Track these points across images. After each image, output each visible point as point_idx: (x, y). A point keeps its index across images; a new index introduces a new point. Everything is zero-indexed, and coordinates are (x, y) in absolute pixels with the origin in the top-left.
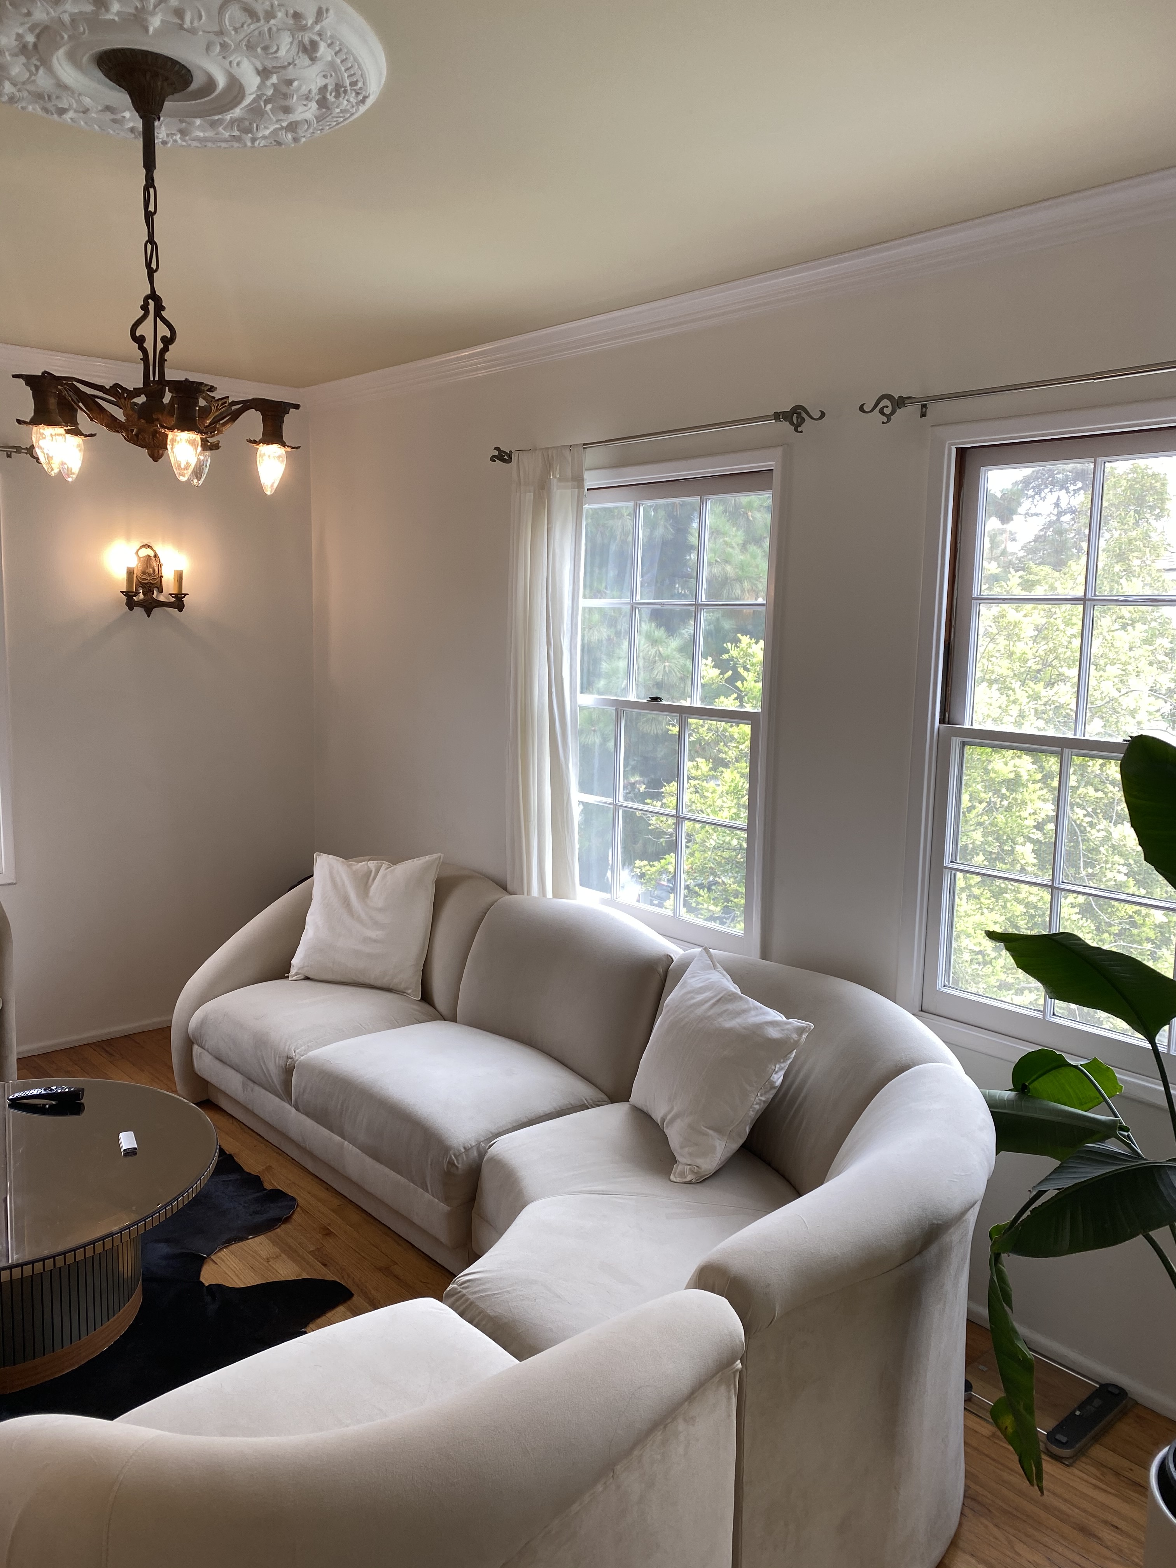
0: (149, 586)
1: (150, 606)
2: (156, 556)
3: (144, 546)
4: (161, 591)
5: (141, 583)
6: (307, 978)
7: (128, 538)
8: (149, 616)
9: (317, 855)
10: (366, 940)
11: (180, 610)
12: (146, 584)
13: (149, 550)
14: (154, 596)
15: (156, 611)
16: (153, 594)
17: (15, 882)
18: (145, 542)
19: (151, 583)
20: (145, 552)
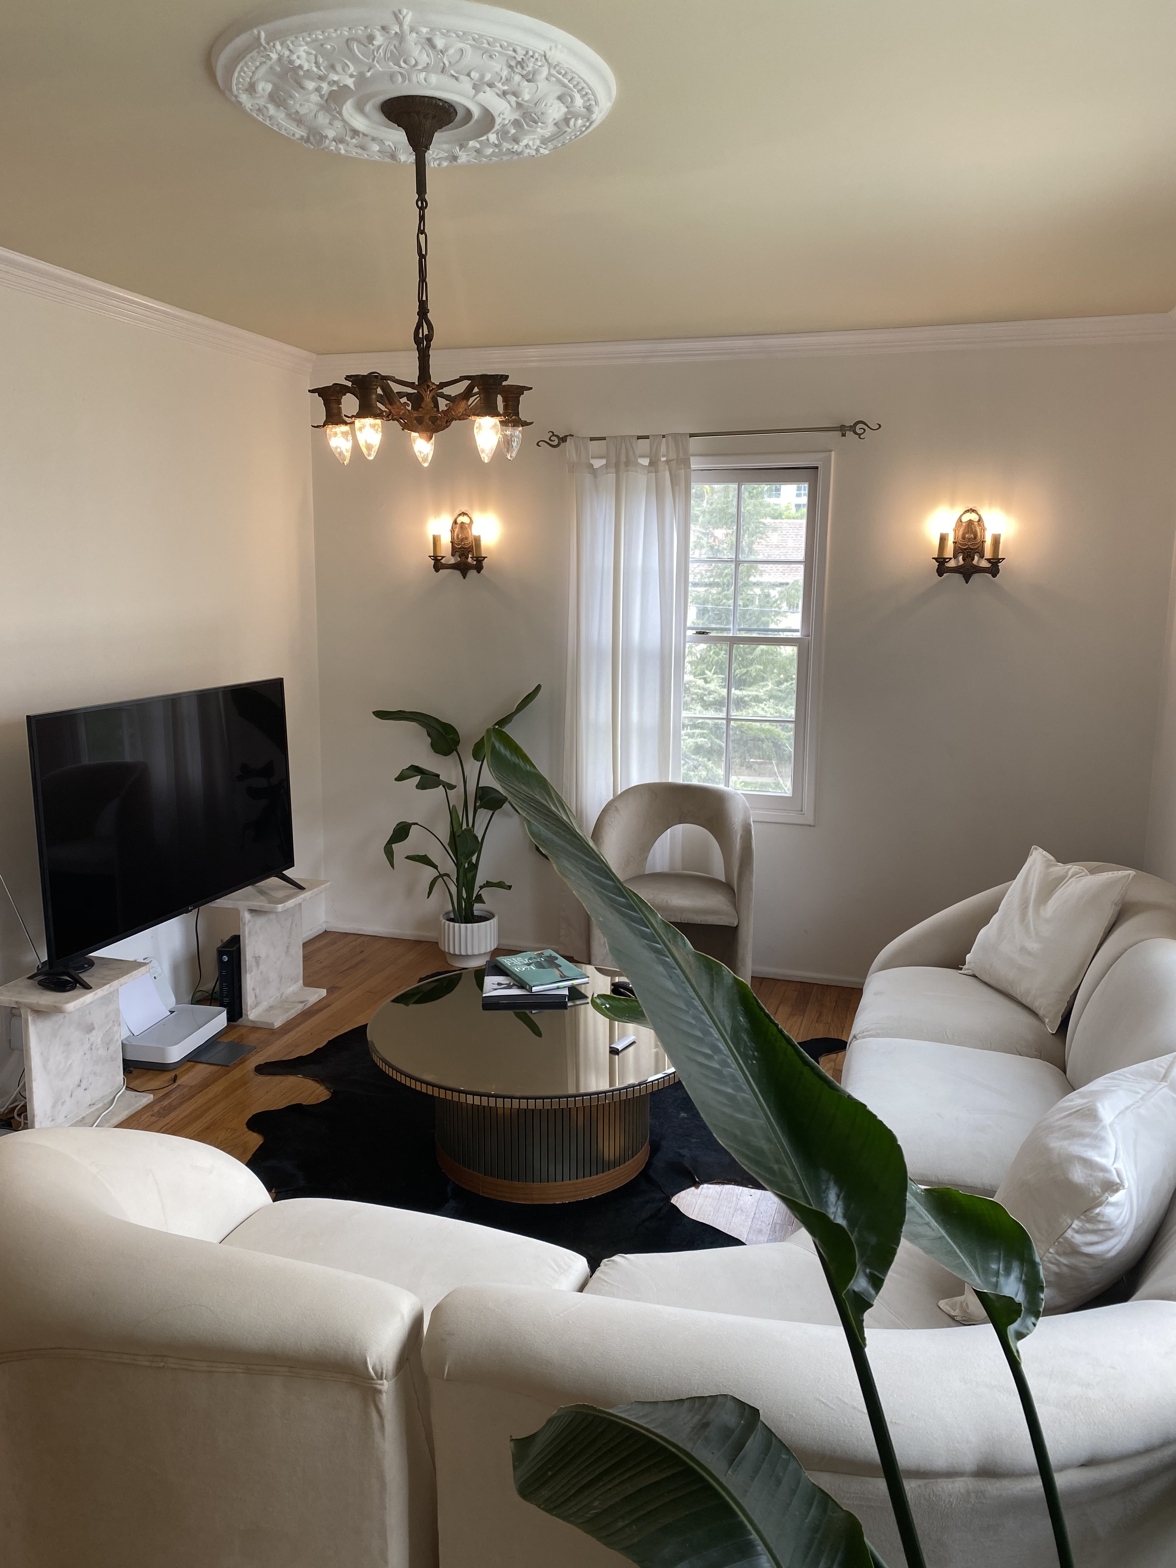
0: (969, 552)
1: (967, 572)
2: (980, 520)
3: (967, 511)
4: (982, 556)
5: (961, 549)
6: (974, 976)
7: (953, 504)
8: (967, 582)
9: (1034, 848)
10: (1023, 950)
11: (994, 576)
12: (965, 549)
13: (973, 514)
14: (975, 562)
15: (976, 578)
16: (973, 559)
17: (812, 824)
18: (971, 506)
19: (971, 549)
20: (966, 518)
